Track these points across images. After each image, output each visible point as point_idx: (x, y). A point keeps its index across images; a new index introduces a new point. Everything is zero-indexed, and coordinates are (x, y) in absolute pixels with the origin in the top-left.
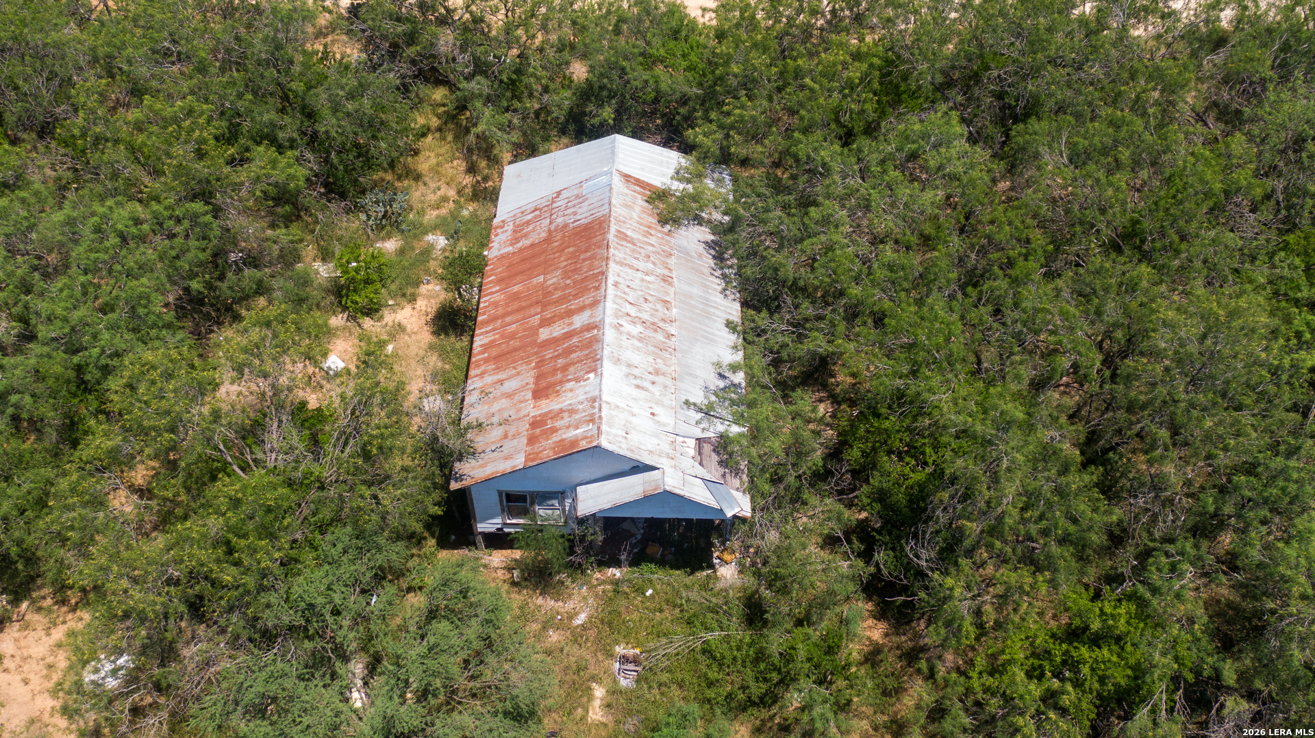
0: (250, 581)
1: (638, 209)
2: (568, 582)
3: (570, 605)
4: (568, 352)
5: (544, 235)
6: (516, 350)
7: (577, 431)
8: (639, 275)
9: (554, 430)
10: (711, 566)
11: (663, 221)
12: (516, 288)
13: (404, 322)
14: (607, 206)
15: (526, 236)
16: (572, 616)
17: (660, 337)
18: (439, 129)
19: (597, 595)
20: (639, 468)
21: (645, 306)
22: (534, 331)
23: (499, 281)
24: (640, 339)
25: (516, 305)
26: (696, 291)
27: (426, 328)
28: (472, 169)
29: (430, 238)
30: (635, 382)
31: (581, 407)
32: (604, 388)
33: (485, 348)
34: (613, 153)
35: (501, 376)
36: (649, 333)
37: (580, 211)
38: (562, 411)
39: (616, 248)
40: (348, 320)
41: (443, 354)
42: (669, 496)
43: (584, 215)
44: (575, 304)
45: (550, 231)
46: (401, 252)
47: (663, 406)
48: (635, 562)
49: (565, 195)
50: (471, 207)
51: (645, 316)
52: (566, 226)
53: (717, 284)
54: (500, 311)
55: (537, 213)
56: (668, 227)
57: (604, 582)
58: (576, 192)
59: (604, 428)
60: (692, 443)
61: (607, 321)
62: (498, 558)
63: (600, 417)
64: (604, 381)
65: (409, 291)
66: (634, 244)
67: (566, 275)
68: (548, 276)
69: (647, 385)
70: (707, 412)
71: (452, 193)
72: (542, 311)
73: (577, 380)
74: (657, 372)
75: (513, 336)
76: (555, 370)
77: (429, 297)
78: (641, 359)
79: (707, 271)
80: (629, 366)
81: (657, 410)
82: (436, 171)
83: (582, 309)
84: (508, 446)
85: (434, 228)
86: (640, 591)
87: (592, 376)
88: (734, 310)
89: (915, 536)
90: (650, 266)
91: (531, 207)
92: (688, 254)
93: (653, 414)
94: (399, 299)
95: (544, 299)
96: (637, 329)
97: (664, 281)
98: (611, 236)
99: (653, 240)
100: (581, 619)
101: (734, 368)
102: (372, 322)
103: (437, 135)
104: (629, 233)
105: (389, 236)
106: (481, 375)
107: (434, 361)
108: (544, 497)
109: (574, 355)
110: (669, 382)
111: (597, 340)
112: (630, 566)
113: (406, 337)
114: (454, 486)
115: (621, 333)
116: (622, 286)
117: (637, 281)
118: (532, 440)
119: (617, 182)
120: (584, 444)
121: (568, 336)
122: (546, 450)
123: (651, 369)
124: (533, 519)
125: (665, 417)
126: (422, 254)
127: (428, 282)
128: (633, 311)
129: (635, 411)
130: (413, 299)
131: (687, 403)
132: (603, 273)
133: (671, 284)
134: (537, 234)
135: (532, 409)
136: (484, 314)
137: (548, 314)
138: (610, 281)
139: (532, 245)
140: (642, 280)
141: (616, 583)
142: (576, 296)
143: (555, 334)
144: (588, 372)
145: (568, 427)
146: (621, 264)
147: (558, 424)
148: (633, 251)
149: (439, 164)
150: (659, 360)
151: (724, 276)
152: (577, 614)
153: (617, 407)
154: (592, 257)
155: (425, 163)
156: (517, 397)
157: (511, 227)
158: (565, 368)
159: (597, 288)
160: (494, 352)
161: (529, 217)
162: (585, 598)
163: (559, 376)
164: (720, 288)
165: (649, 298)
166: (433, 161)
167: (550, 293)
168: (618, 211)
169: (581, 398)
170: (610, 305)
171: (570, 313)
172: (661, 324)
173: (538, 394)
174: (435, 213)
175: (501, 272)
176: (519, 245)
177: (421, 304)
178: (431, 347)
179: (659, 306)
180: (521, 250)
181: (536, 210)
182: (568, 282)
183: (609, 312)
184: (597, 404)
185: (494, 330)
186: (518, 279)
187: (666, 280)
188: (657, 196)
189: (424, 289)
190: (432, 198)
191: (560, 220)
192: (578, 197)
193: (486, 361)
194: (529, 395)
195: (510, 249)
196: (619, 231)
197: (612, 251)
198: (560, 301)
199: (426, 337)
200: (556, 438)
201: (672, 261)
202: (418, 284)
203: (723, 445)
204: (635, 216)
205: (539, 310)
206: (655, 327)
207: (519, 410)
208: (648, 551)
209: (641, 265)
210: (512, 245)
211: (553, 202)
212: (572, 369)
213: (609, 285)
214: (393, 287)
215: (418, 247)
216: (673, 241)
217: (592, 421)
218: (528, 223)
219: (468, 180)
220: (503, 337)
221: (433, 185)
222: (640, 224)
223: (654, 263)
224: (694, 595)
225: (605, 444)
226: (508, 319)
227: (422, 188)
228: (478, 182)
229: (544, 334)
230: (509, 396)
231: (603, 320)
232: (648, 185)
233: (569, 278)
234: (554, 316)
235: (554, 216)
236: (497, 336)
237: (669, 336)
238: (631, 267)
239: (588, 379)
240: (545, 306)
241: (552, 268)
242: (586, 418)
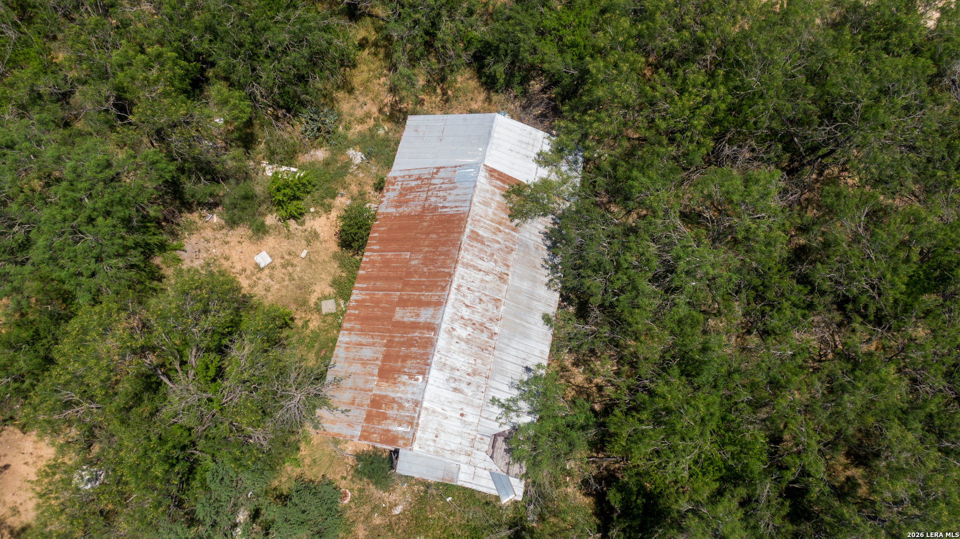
1: (494, 205)
3: (393, 497)
4: (410, 343)
5: (419, 209)
6: (377, 319)
7: (400, 429)
8: (480, 275)
9: (385, 417)
11: (513, 215)
12: (390, 255)
13: (318, 230)
14: (467, 204)
15: (407, 203)
16: (393, 506)
17: (484, 337)
18: (375, 44)
19: (413, 492)
21: (479, 308)
22: (393, 307)
23: (380, 241)
24: (467, 341)
25: (386, 273)
26: (526, 285)
27: (334, 238)
28: (393, 89)
29: (351, 152)
30: (453, 385)
31: (407, 405)
32: (427, 396)
33: (358, 305)
34: (490, 134)
35: (363, 340)
36: (477, 334)
37: (450, 198)
38: (393, 401)
39: (466, 250)
40: (279, 220)
43: (450, 203)
44: (425, 295)
45: (424, 207)
46: (327, 163)
47: (473, 406)
49: (442, 174)
50: (386, 127)
51: (477, 318)
52: (436, 208)
53: (544, 275)
54: (375, 272)
55: (419, 182)
56: (517, 221)
57: (420, 483)
58: (450, 175)
59: (418, 434)
60: (488, 441)
61: (443, 326)
63: (417, 424)
64: (428, 387)
65: (327, 201)
66: (483, 244)
67: (425, 262)
68: (413, 256)
69: (463, 386)
70: (508, 408)
71: (375, 110)
72: (402, 290)
73: (411, 376)
74: (475, 373)
75: (377, 303)
76: (398, 357)
77: (340, 209)
78: (463, 362)
79: (539, 262)
80: (452, 369)
81: (467, 410)
82: (365, 84)
83: (428, 304)
84: (353, 413)
85: (356, 143)
87: (420, 377)
90: (492, 264)
91: (416, 172)
92: (527, 246)
93: (462, 415)
94: (319, 208)
95: (406, 277)
96: (467, 332)
97: (500, 278)
98: (464, 238)
99: (500, 237)
100: (398, 510)
102: (296, 226)
103: (373, 50)
104: (481, 233)
105: (320, 145)
106: (350, 331)
107: (335, 268)
109: (413, 349)
110: (482, 382)
111: (429, 344)
113: (319, 244)
115: (452, 337)
116: (464, 289)
117: (477, 284)
118: (369, 418)
119: (482, 179)
120: (402, 443)
121: (415, 326)
122: (376, 433)
123: (470, 371)
125: (472, 416)
126: (342, 167)
127: (342, 196)
128: (466, 313)
129: (448, 413)
130: (328, 209)
131: (494, 401)
132: (450, 275)
133: (505, 282)
134: (415, 206)
135: (375, 386)
136: (363, 269)
137: (405, 294)
138: (454, 285)
139: (409, 216)
140: (482, 280)
142: (427, 288)
143: (406, 319)
144: (419, 373)
145: (395, 420)
146: (467, 266)
147: (389, 412)
148: (481, 250)
149: (368, 80)
150: (479, 361)
152: (396, 505)
153: (434, 411)
154: (447, 254)
155: (358, 77)
156: (368, 369)
157: (399, 188)
158: (405, 359)
159: (443, 289)
160: (363, 312)
161: (413, 184)
162: (404, 493)
163: (399, 364)
164: (547, 280)
165: (484, 298)
166: (365, 76)
167: (409, 274)
168: (477, 209)
169: (409, 396)
170: (449, 309)
171: (420, 304)
172: (487, 325)
173: (383, 373)
174: (358, 128)
175: (383, 232)
176: (401, 210)
177: (334, 214)
178: (335, 256)
179: (490, 306)
180: (401, 216)
181: (419, 178)
182: (425, 269)
183: (446, 317)
184: (418, 409)
185: (367, 289)
186: (393, 246)
187: (502, 278)
188: (514, 189)
189: (338, 201)
190: (359, 113)
191: (433, 199)
192: (451, 181)
193: (357, 318)
194: (376, 371)
195: (393, 210)
196: (472, 232)
197: (462, 252)
198: (417, 286)
199: (334, 247)
200: (384, 425)
201: (512, 257)
202: (334, 197)
203: (513, 435)
204: (490, 211)
205: (400, 287)
206: (482, 327)
207: (366, 382)
209: (484, 265)
210: (396, 207)
211: (433, 177)
212: (409, 362)
213: (453, 289)
214: (316, 196)
215: (341, 158)
216: (517, 235)
217: (411, 424)
218: (411, 189)
219: (389, 99)
220: (370, 300)
221: (361, 99)
222: (492, 221)
223: (496, 262)
225: (416, 448)
226: (378, 284)
227: (353, 102)
228: (396, 101)
229: (399, 314)
230: (364, 363)
231: (439, 325)
232: (509, 178)
233: (427, 266)
234: (409, 300)
235: (430, 193)
236: (368, 297)
237: (493, 335)
238: (475, 268)
239: (417, 380)
240: (406, 284)
241: (418, 249)
242: (408, 419)
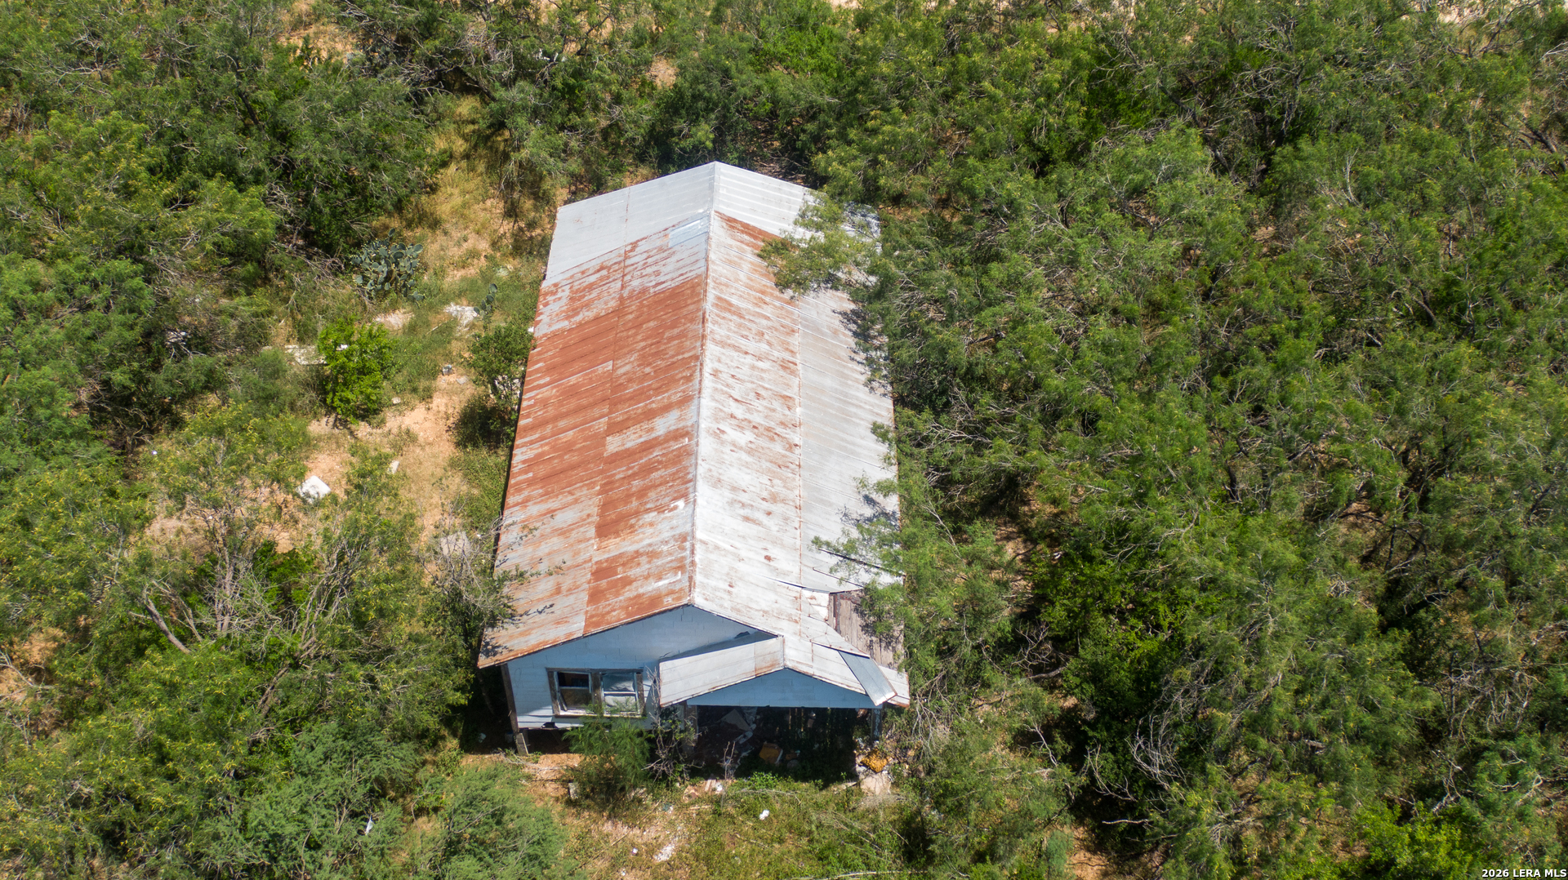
0: (190, 803)
1: (746, 266)
2: (648, 800)
3: (650, 834)
4: (648, 469)
5: (613, 304)
6: (573, 467)
7: (661, 583)
8: (749, 360)
9: (627, 582)
10: (853, 776)
11: (783, 284)
12: (573, 380)
13: (415, 428)
14: (702, 263)
15: (587, 305)
16: (653, 849)
17: (778, 448)
18: (467, 156)
19: (689, 819)
20: (749, 636)
21: (757, 404)
22: (599, 440)
23: (550, 370)
24: (750, 452)
25: (573, 404)
26: (829, 382)
27: (446, 436)
28: (512, 212)
29: (452, 308)
30: (742, 512)
31: (665, 548)
32: (698, 521)
33: (530, 464)
34: (711, 188)
35: (552, 504)
36: (763, 442)
37: (664, 270)
38: (637, 554)
39: (715, 323)
40: (335, 426)
41: (471, 474)
42: (791, 676)
43: (669, 275)
44: (658, 401)
45: (621, 299)
46: (411, 329)
47: (783, 546)
48: (744, 771)
49: (643, 246)
50: (511, 265)
51: (757, 419)
52: (644, 290)
53: (861, 373)
54: (551, 411)
55: (604, 272)
56: (789, 292)
57: (699, 800)
58: (658, 243)
59: (698, 578)
60: (824, 599)
61: (703, 425)
62: (547, 766)
63: (693, 563)
64: (698, 510)
65: (422, 384)
66: (741, 316)
67: (644, 361)
68: (620, 363)
69: (760, 516)
70: (846, 554)
71: (484, 246)
72: (611, 412)
73: (660, 510)
74: (774, 498)
75: (568, 448)
76: (628, 497)
77: (449, 393)
78: (751, 480)
79: (845, 354)
80: (734, 489)
81: (774, 552)
82: (461, 214)
83: (666, 409)
84: (562, 604)
85: (459, 295)
86: (751, 812)
87: (681, 503)
88: (882, 409)
89: (1145, 732)
90: (764, 347)
91: (596, 264)
92: (818, 330)
93: (768, 558)
94: (408, 396)
95: (613, 395)
96: (745, 437)
97: (784, 368)
98: (709, 305)
99: (768, 311)
100: (666, 853)
101: (885, 489)
102: (369, 429)
103: (464, 164)
104: (734, 301)
105: (394, 307)
106: (524, 503)
107: (457, 483)
108: (613, 678)
109: (655, 475)
110: (791, 513)
111: (688, 453)
112: (737, 776)
113: (418, 450)
114: (484, 662)
115: (723, 443)
116: (724, 376)
117: (746, 369)
118: (595, 596)
119: (717, 229)
120: (669, 602)
121: (647, 447)
122: (616, 609)
123: (765, 494)
124: (598, 709)
125: (786, 562)
126: (440, 331)
127: (449, 372)
128: (739, 411)
129: (743, 553)
130: (427, 396)
131: (817, 542)
132: (697, 358)
133: (793, 373)
134: (604, 303)
135: (595, 552)
136: (528, 416)
137: (618, 416)
138: (707, 369)
139: (597, 319)
140: (753, 367)
141: (717, 801)
142: (658, 391)
143: (629, 445)
144: (675, 499)
145: (647, 578)
146: (722, 344)
147: (634, 572)
148: (740, 326)
149: (465, 205)
150: (776, 481)
151: (870, 361)
152: (660, 846)
153: (717, 548)
154: (682, 335)
155: (446, 203)
156: (574, 535)
157: (567, 292)
158: (642, 493)
159: (689, 379)
160: (542, 470)
161: (593, 279)
162: (672, 823)
163: (635, 504)
164: (863, 378)
165: (762, 392)
166: (457, 200)
167: (621, 387)
168: (719, 269)
169: (666, 535)
170: (707, 403)
171: (650, 415)
172: (779, 430)
173: (605, 530)
174: (459, 274)
175: (552, 357)
176: (578, 318)
177: (439, 402)
178: (453, 464)
179: (776, 405)
180: (581, 325)
181: (602, 268)
182: (648, 370)
183: (705, 412)
184: (688, 545)
185: (542, 439)
186: (577, 366)
187: (787, 366)
188: (774, 248)
189: (442, 381)
190: (455, 252)
191: (636, 283)
192: (661, 250)
193: (530, 483)
194: (592, 532)
195: (565, 324)
196: (719, 298)
197: (709, 326)
198: (635, 398)
199: (447, 449)
200: (629, 593)
201: (795, 341)
202: (434, 374)
203: (868, 603)
204: (742, 276)
205: (606, 410)
206: (771, 434)
207: (576, 554)
208: (763, 754)
209: (752, 346)
210: (568, 318)
211: (626, 258)
212: (652, 494)
213: (706, 375)
214: (399, 379)
215: (435, 319)
216: (796, 312)
217: (681, 568)
218: (591, 287)
219: (506, 227)
220: (554, 448)
221: (456, 235)
222: (751, 288)
223: (769, 343)
224: (828, 818)
225: (699, 601)
226: (562, 424)
227: (441, 239)
228: (521, 229)
229: (613, 444)
230: (563, 532)
231: (696, 425)
232: (761, 232)
233: (649, 365)
234: (628, 419)
235: (628, 278)
236: (546, 448)
237: (791, 447)
238: (736, 348)
239: (676, 508)
240: (614, 404)
241: (625, 350)
242: (674, 564)
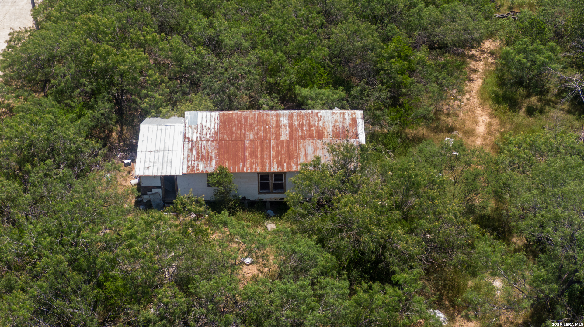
4: (301, 126)
5: (214, 143)
6: (288, 150)
9: (344, 127)
12: (246, 154)
15: (208, 154)
22: (281, 142)
23: (236, 163)
25: (259, 152)
35: (302, 154)
37: (208, 126)
38: (334, 125)
43: (212, 124)
44: (272, 125)
45: (213, 141)
49: (190, 134)
52: (214, 132)
55: (194, 149)
58: (191, 129)
67: (251, 130)
68: (247, 138)
73: (319, 120)
75: (278, 153)
76: (310, 130)
83: (277, 121)
91: (186, 152)
95: (261, 140)
109: (304, 123)
111: (301, 113)
121: (291, 126)
134: (212, 147)
135: (328, 138)
136: (257, 168)
137: (272, 137)
139: (218, 149)
142: (268, 124)
143: (287, 132)
144: (317, 116)
145: (344, 122)
147: (340, 126)
154: (246, 118)
156: (319, 146)
158: (310, 126)
159: (268, 115)
161: (194, 153)
163: (314, 128)
167: (259, 137)
169: (330, 118)
171: (278, 126)
173: (320, 136)
175: (230, 163)
176: (214, 156)
180: (219, 154)
185: (270, 163)
186: (240, 153)
191: (208, 136)
192: (196, 128)
193: (289, 163)
194: (320, 140)
195: (214, 161)
198: (266, 131)
205: (267, 141)
210: (211, 160)
211: (192, 141)
212: (312, 123)
218: (198, 153)
220: (277, 157)
226: (266, 156)
229: (284, 137)
233: (254, 128)
234: (276, 134)
235: (203, 139)
236: (275, 160)
239: (321, 116)
240: (265, 139)
241: (242, 136)
242: (342, 115)
